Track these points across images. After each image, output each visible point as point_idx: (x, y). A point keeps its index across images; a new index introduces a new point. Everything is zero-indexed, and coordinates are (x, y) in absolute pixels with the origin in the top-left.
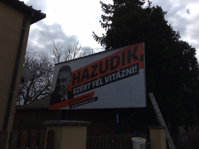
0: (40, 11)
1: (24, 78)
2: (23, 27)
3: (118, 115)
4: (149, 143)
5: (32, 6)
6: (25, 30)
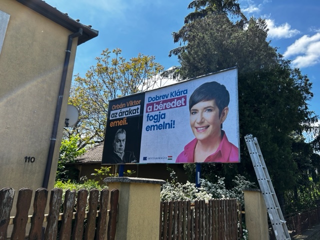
0: (91, 26)
1: (68, 120)
2: (67, 50)
3: (199, 173)
4: (243, 212)
5: (78, 20)
6: (70, 53)
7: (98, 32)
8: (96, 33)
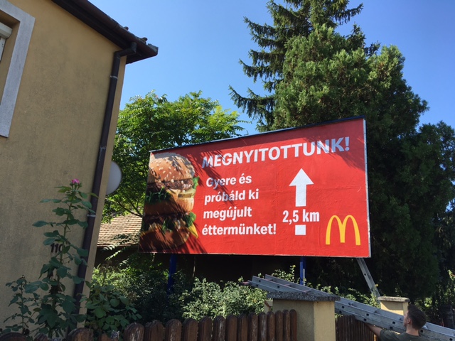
2: (112, 74)
3: (304, 270)
5: (127, 28)
6: (116, 80)
7: (157, 48)
8: (155, 50)
